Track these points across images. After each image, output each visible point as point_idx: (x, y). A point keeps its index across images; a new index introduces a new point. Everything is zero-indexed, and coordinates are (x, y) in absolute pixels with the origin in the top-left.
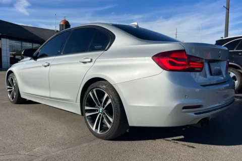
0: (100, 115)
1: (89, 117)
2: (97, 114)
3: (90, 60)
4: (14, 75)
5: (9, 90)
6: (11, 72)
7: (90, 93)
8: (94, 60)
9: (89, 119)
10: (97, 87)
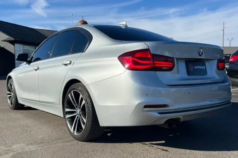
0: (78, 117)
1: (69, 119)
2: (75, 116)
3: (69, 62)
4: (12, 80)
5: (9, 96)
6: (10, 77)
7: (69, 95)
8: (72, 62)
9: (69, 121)
10: (74, 89)
